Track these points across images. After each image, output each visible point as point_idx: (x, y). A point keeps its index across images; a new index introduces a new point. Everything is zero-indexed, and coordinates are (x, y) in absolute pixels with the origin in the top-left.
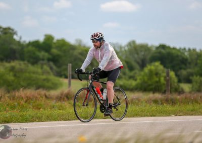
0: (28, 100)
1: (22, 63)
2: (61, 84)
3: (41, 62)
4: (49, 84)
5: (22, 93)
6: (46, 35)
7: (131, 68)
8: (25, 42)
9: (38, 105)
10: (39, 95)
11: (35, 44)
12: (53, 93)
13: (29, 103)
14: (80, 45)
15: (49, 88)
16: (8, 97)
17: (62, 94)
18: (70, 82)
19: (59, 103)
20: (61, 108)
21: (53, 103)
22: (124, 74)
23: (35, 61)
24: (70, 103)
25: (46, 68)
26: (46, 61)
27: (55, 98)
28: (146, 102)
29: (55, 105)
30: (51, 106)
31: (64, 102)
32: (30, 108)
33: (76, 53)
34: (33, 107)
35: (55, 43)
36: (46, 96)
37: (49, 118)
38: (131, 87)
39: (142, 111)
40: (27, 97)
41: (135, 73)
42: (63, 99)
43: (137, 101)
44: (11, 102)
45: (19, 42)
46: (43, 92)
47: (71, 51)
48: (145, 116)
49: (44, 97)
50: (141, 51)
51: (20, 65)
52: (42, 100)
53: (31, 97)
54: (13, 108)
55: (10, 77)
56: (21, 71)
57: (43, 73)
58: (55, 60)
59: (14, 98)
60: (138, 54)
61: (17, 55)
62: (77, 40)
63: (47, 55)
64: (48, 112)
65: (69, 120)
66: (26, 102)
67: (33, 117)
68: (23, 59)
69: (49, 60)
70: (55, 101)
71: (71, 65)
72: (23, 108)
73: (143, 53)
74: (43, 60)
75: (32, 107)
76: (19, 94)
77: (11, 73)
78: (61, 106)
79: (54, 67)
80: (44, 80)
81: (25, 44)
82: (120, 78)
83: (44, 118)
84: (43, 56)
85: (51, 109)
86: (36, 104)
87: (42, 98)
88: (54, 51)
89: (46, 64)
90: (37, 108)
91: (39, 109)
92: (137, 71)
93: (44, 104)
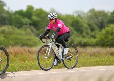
1: (10, 27)
3: (25, 26)
4: (30, 43)
6: (28, 6)
7: (93, 30)
8: (12, 11)
9: (23, 58)
10: (24, 51)
11: (20, 13)
13: (17, 57)
15: (31, 46)
22: (87, 34)
25: (29, 30)
26: (28, 26)
27: (36, 53)
28: (105, 54)
30: (33, 59)
31: (43, 56)
32: (17, 60)
34: (20, 60)
35: (34, 12)
36: (29, 52)
37: (32, 68)
38: (92, 44)
39: (102, 61)
40: (15, 52)
41: (96, 33)
42: (42, 53)
43: (98, 54)
45: (8, 12)
46: (27, 48)
48: (104, 65)
49: (28, 52)
50: (100, 16)
51: (9, 29)
52: (26, 55)
53: (18, 53)
55: (2, 38)
56: (10, 33)
57: (26, 34)
58: (35, 24)
60: (97, 18)
61: (7, 22)
62: (51, 9)
63: (28, 21)
64: (31, 63)
66: (14, 56)
67: (20, 67)
68: (11, 24)
69: (30, 24)
74: (26, 24)
77: (2, 35)
79: (35, 30)
80: (27, 39)
81: (12, 13)
82: (84, 37)
83: (28, 68)
84: (26, 21)
85: (33, 61)
86: (22, 58)
87: (27, 53)
88: (35, 18)
89: (28, 27)
90: (23, 61)
91: (25, 61)
92: (97, 31)
93: (28, 58)
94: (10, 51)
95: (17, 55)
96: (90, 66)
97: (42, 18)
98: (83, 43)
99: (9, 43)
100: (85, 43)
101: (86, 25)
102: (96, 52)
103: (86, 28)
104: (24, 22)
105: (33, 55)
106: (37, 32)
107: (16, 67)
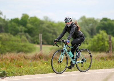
0: (12, 60)
1: (6, 34)
3: (20, 33)
4: (26, 49)
5: (8, 55)
6: (23, 14)
8: (8, 19)
9: (19, 64)
10: (20, 56)
11: (16, 21)
12: (29, 55)
14: (47, 21)
15: (26, 52)
17: (36, 56)
18: (41, 47)
19: (34, 62)
20: (35, 65)
21: (29, 62)
23: (16, 33)
24: (41, 62)
25: (24, 37)
26: (23, 33)
27: (31, 58)
28: (95, 59)
29: (31, 63)
30: (28, 64)
31: (37, 61)
32: (13, 66)
33: (44, 26)
34: (16, 65)
35: (29, 20)
36: (24, 57)
37: (28, 73)
40: (11, 58)
42: (37, 59)
45: (4, 20)
46: (22, 54)
47: (41, 25)
48: (95, 69)
49: (23, 58)
50: (90, 23)
52: (22, 60)
53: (14, 58)
54: (2, 66)
56: (7, 40)
57: (22, 42)
58: (29, 32)
59: (2, 59)
60: (88, 25)
61: (3, 29)
62: (44, 17)
63: (24, 28)
64: (26, 68)
65: (42, 73)
66: (11, 62)
67: (16, 72)
68: (7, 32)
69: (25, 32)
70: (31, 60)
71: (41, 34)
72: (8, 66)
73: (91, 25)
74: (21, 32)
76: (6, 56)
78: (36, 64)
79: (29, 37)
80: (23, 46)
81: (8, 21)
84: (21, 29)
85: (28, 66)
87: (22, 59)
88: (29, 25)
89: (23, 34)
90: (18, 66)
91: (20, 66)
93: (23, 63)
94: (7, 58)
95: (13, 61)
97: (36, 25)
99: (5, 49)
104: (20, 30)
105: (28, 60)
106: (32, 39)
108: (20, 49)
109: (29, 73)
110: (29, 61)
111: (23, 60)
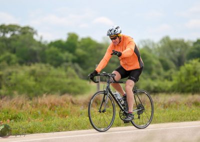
0: (52, 107)
1: (43, 65)
2: (89, 88)
3: (65, 64)
4: (73, 89)
5: (45, 99)
6: (69, 34)
7: (166, 68)
8: (46, 42)
9: (64, 112)
10: (65, 101)
11: (58, 44)
13: (54, 111)
15: (76, 93)
16: (30, 104)
18: (98, 85)
21: (80, 109)
22: (159, 74)
23: (58, 63)
25: (71, 70)
26: (70, 63)
27: (82, 104)
28: (185, 105)
29: (83, 111)
30: (78, 113)
32: (55, 116)
34: (59, 114)
35: (79, 43)
36: (72, 102)
37: (77, 127)
38: (167, 89)
39: (181, 115)
40: (51, 104)
41: (171, 73)
43: (175, 104)
44: (33, 110)
45: (40, 43)
46: (68, 97)
47: (98, 51)
48: (185, 121)
49: (70, 103)
50: (177, 48)
51: (41, 68)
52: (68, 107)
53: (56, 104)
54: (36, 116)
55: (31, 82)
56: (43, 75)
57: (67, 76)
58: (80, 61)
59: (36, 106)
60: (173, 51)
61: (38, 58)
63: (71, 56)
64: (75, 119)
66: (50, 109)
67: (59, 125)
68: (44, 62)
69: (74, 61)
70: (82, 107)
73: (178, 50)
74: (67, 61)
75: (57, 115)
76: (42, 101)
77: (32, 78)
79: (80, 69)
80: (69, 84)
81: (46, 44)
82: (153, 79)
83: (71, 126)
84: (67, 57)
85: (78, 116)
86: (62, 111)
87: (68, 104)
88: (80, 51)
89: (70, 66)
91: (65, 117)
92: (172, 70)
93: (71, 111)
94: (44, 103)
95: (54, 108)
96: (164, 123)
97: (91, 51)
98: (152, 88)
99: (42, 90)
100: (156, 88)
101: (156, 62)
102: (172, 102)
103: (157, 66)
104: (64, 58)
106: (84, 72)
107: (53, 125)
108: (65, 88)
109: (79, 127)
110: (79, 107)
111: (70, 107)
